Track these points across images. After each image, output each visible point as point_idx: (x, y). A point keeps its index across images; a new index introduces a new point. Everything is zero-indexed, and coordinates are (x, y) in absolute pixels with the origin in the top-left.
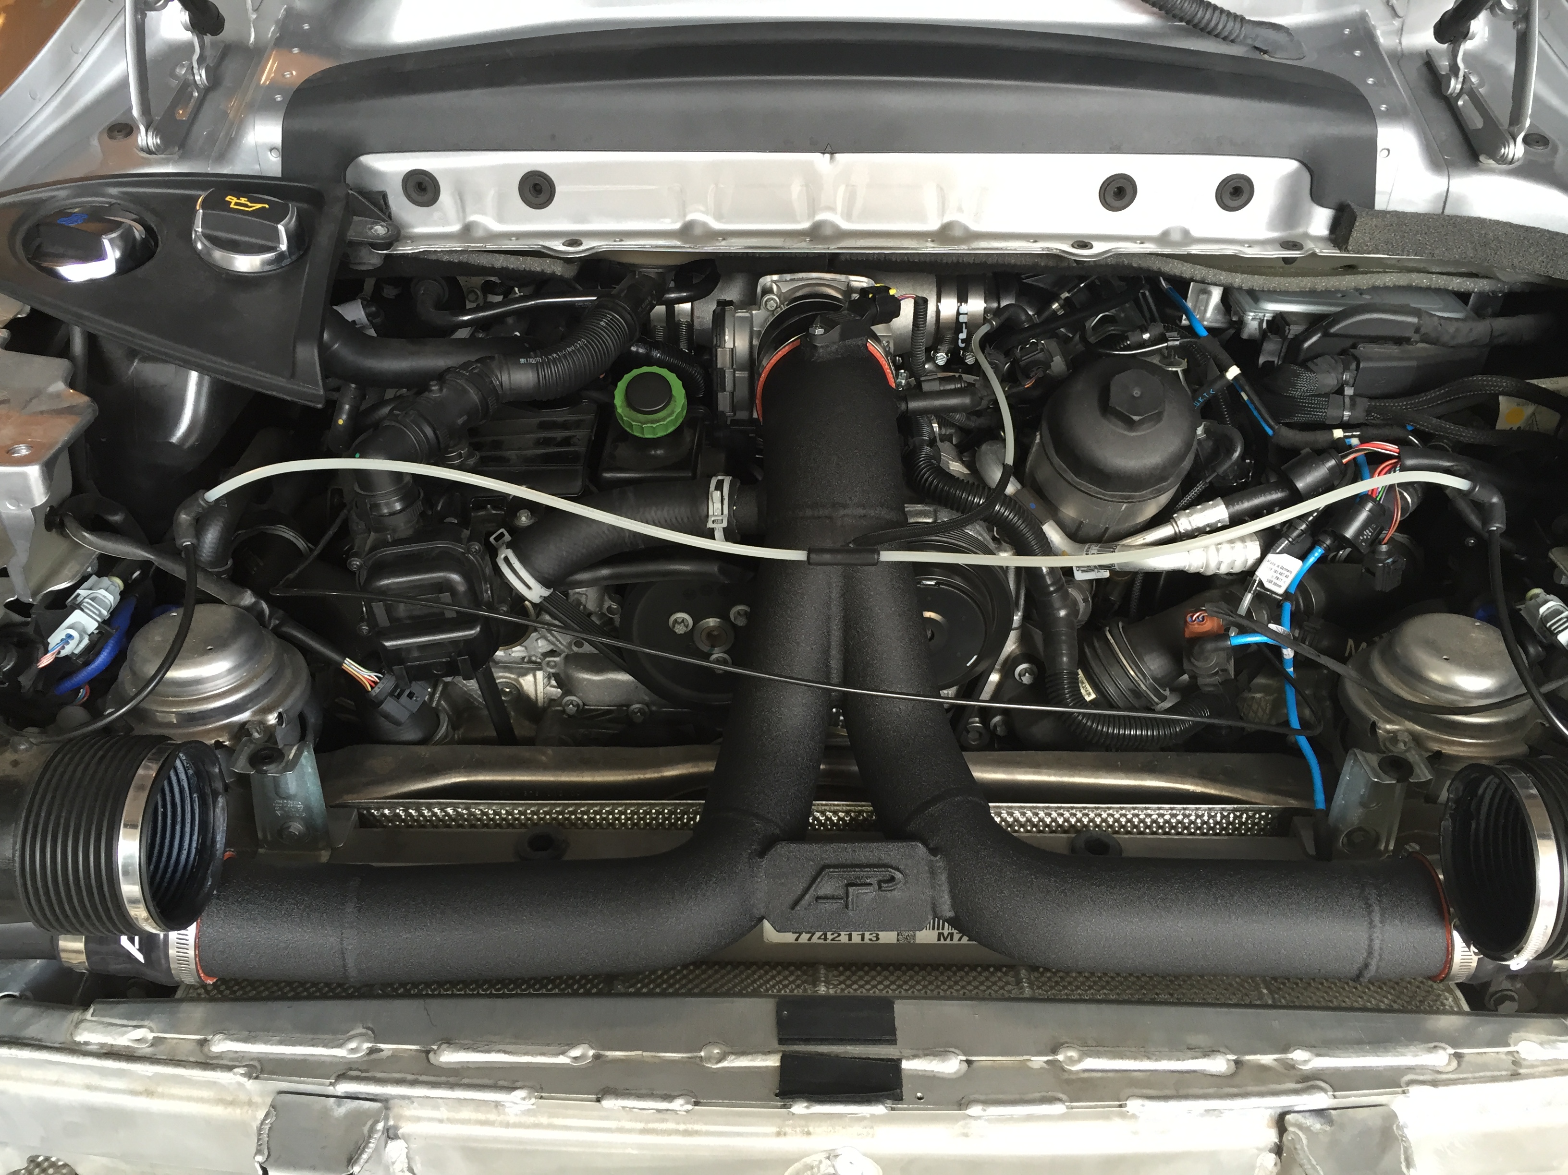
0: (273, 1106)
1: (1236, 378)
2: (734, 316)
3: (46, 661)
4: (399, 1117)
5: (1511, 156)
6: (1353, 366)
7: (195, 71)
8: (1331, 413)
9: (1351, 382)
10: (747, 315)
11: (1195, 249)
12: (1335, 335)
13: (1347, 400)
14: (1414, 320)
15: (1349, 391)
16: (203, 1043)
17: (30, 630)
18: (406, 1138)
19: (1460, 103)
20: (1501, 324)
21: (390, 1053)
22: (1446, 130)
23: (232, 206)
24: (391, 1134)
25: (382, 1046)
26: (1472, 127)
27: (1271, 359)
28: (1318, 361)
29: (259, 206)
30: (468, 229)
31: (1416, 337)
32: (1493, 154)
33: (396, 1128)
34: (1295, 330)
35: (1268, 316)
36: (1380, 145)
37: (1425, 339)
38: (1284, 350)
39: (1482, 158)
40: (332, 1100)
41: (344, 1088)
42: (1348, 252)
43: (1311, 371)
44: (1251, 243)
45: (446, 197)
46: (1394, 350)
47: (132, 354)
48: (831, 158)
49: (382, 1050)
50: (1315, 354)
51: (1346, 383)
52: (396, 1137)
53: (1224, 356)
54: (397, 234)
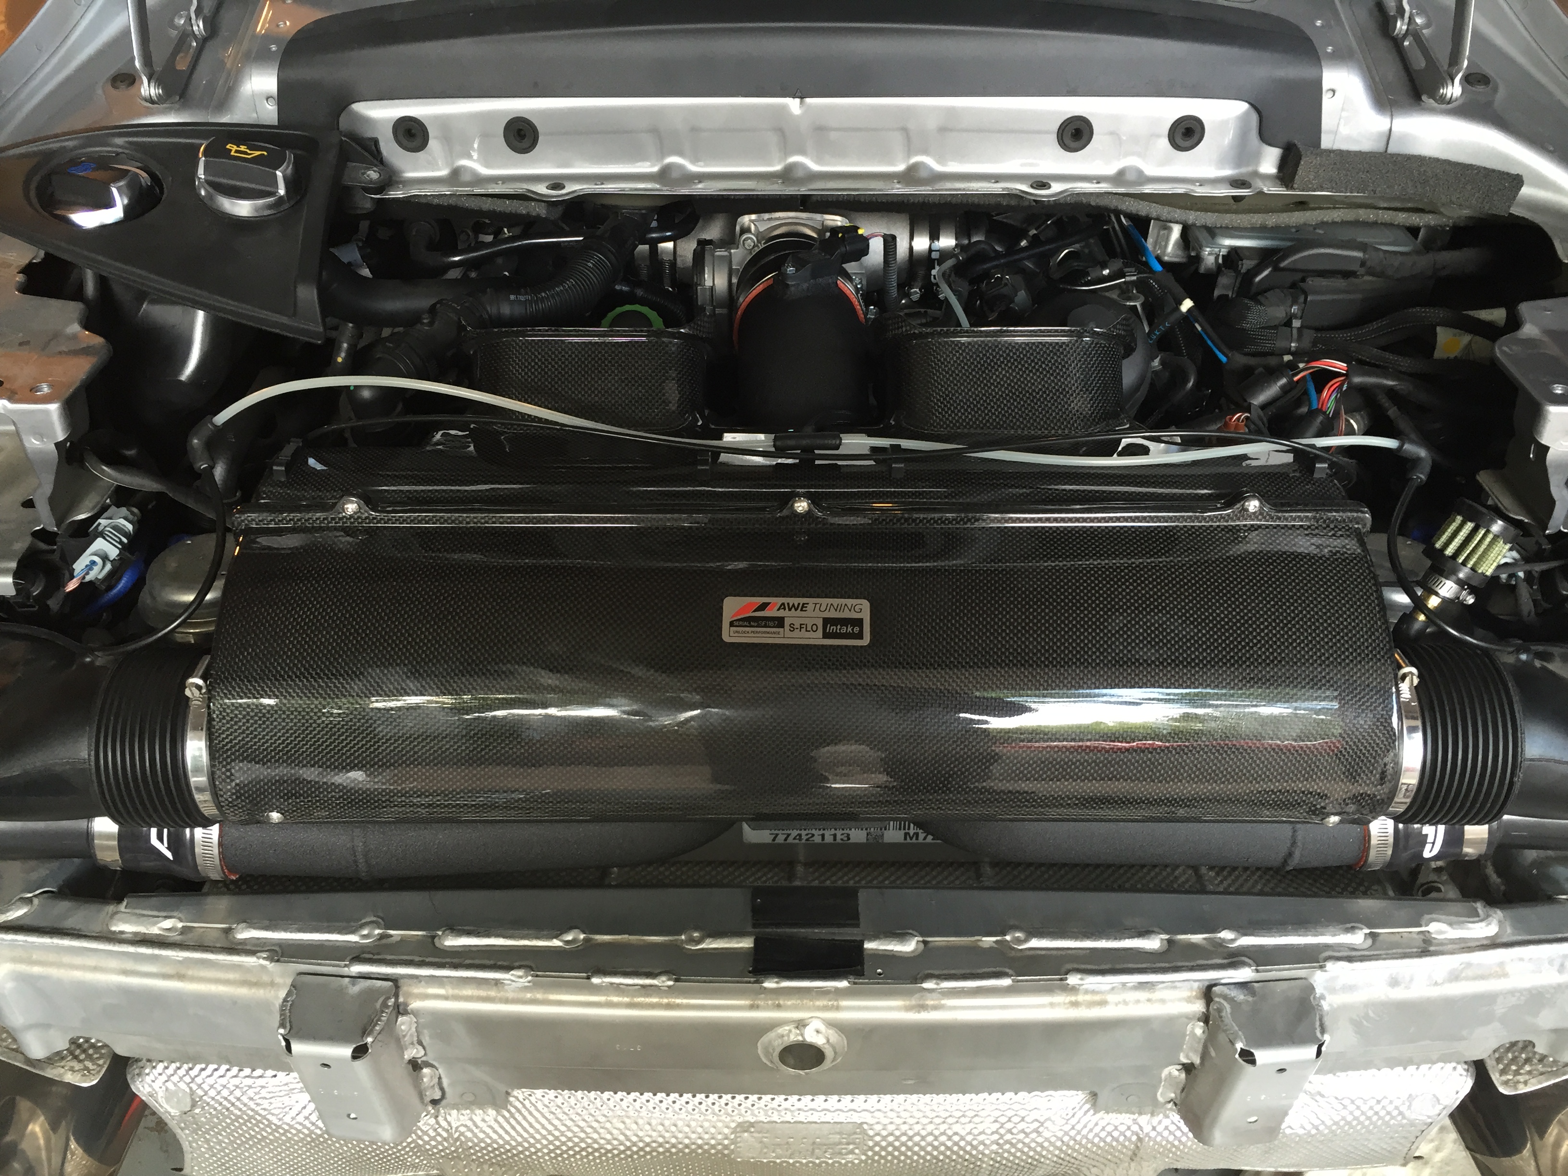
0: (293, 985)
1: (1189, 310)
2: (713, 256)
3: (72, 586)
4: (409, 995)
5: (1449, 95)
6: (1302, 299)
7: (193, 22)
8: (1280, 344)
9: (1300, 314)
10: (726, 253)
11: (1148, 189)
12: (1284, 269)
13: (1295, 332)
14: (1358, 254)
15: (1296, 323)
16: (228, 931)
17: (56, 557)
18: (416, 1013)
19: (1406, 43)
20: (1445, 257)
21: (399, 939)
22: (1392, 71)
23: (232, 153)
24: (400, 1010)
25: (392, 932)
26: (1417, 68)
27: (1225, 293)
28: (1268, 294)
29: (258, 153)
30: (456, 173)
31: (1362, 271)
32: (1433, 94)
33: (406, 1005)
34: (1247, 265)
35: (1224, 252)
36: (1326, 85)
37: (1371, 272)
38: (1237, 284)
39: (1424, 98)
40: (347, 980)
41: (357, 969)
42: (1292, 188)
43: (1261, 304)
44: (1202, 182)
45: (433, 144)
46: (1340, 283)
47: (142, 296)
48: (801, 103)
49: (391, 936)
50: (1265, 289)
51: (1294, 316)
52: (406, 1013)
53: (1178, 290)
54: (391, 178)
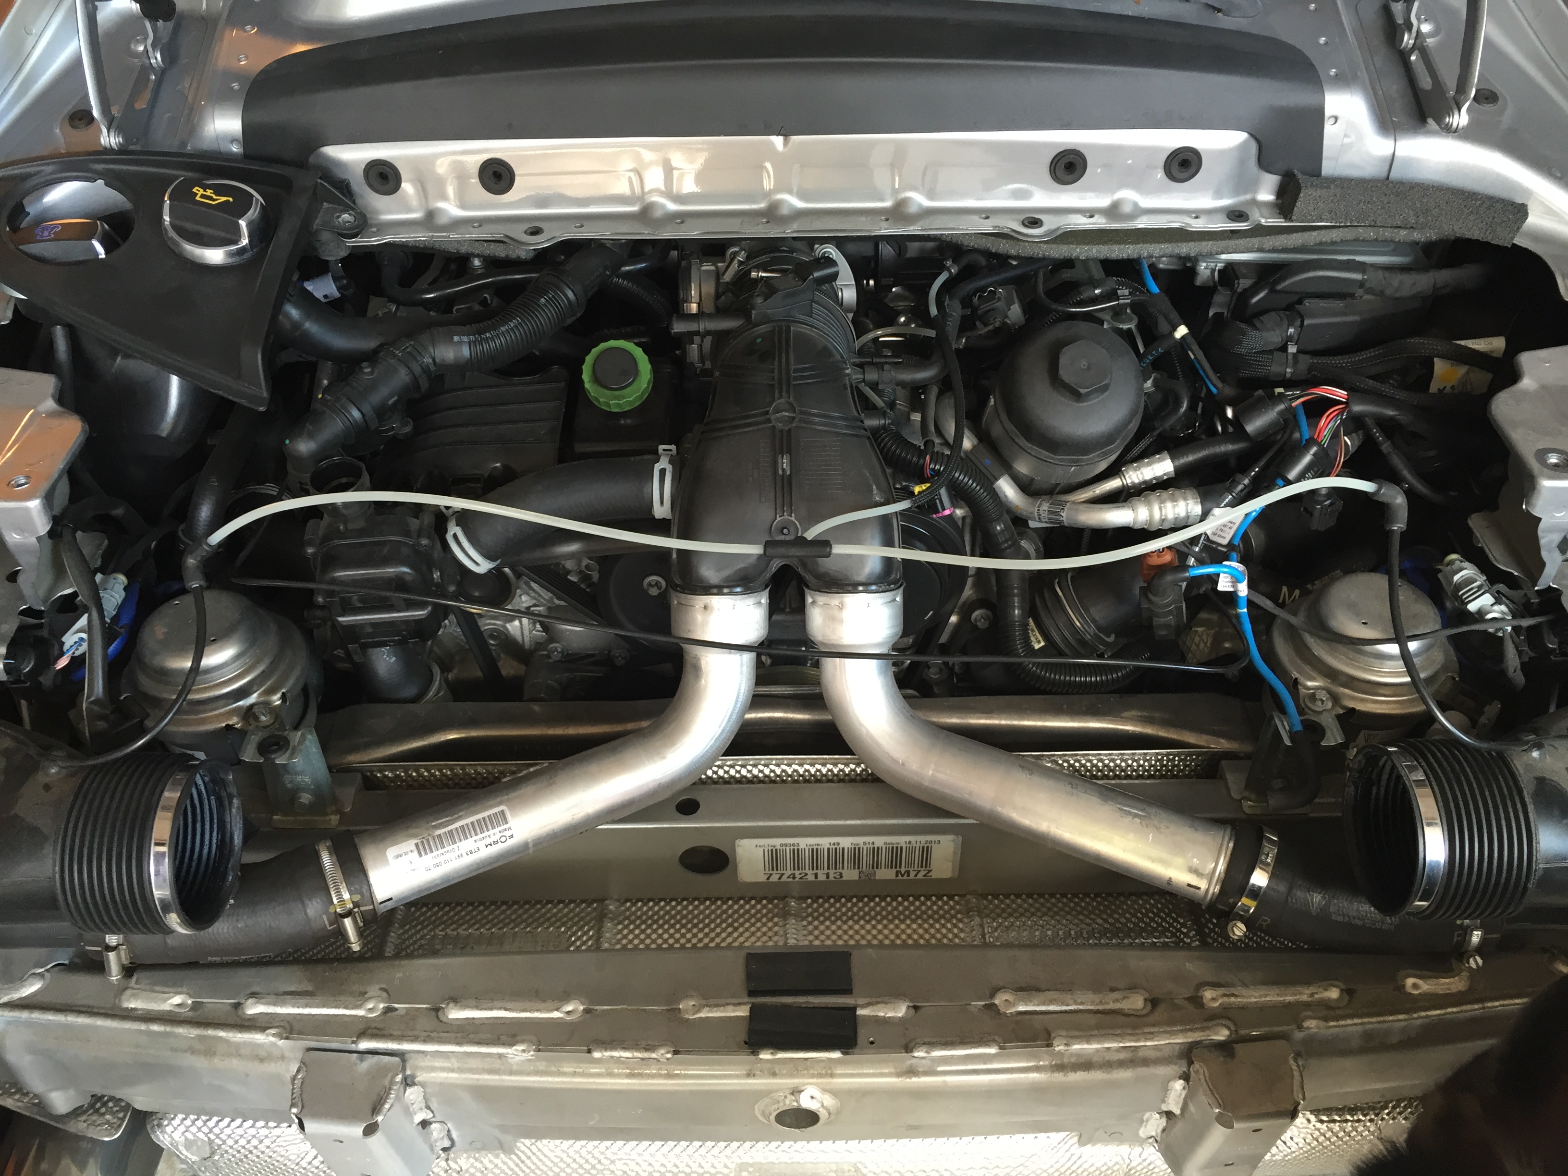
0: (303, 1062)
1: (1183, 337)
3: (62, 663)
4: (416, 1068)
5: (1455, 125)
6: (1298, 323)
8: (1275, 369)
9: (1296, 337)
11: (1143, 223)
12: (1281, 291)
13: (1290, 357)
14: (1357, 276)
15: (1292, 349)
16: (237, 1006)
17: (44, 633)
18: (423, 1085)
19: (1413, 58)
20: (1444, 276)
21: (403, 1013)
22: (1395, 86)
23: (198, 198)
24: (408, 1082)
25: (396, 1006)
27: (1219, 310)
28: (1264, 318)
29: (224, 199)
30: (431, 215)
31: (1359, 292)
33: (413, 1076)
34: (1244, 283)
35: (1220, 266)
36: (1328, 113)
37: (1370, 291)
38: (1233, 303)
39: (1430, 121)
40: (355, 1055)
41: (365, 1045)
42: (1292, 221)
43: (1257, 329)
44: (1197, 214)
45: (407, 187)
46: (1339, 304)
47: (114, 352)
48: (785, 140)
49: (396, 1009)
50: (1262, 311)
51: (1290, 339)
52: (413, 1084)
53: (1174, 315)
54: (363, 224)
